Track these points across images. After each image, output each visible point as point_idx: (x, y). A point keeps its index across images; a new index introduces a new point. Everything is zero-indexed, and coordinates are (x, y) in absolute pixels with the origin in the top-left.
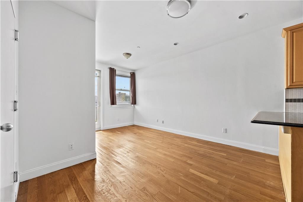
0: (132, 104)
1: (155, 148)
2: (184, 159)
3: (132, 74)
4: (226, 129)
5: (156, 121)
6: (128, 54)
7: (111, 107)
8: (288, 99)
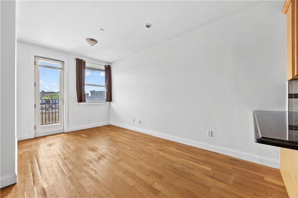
0: (107, 101)
1: (117, 159)
2: (150, 180)
3: (107, 67)
4: (212, 132)
5: (133, 120)
6: (92, 40)
7: (78, 105)
8: (292, 94)
